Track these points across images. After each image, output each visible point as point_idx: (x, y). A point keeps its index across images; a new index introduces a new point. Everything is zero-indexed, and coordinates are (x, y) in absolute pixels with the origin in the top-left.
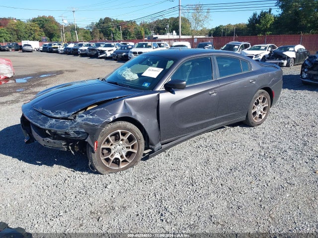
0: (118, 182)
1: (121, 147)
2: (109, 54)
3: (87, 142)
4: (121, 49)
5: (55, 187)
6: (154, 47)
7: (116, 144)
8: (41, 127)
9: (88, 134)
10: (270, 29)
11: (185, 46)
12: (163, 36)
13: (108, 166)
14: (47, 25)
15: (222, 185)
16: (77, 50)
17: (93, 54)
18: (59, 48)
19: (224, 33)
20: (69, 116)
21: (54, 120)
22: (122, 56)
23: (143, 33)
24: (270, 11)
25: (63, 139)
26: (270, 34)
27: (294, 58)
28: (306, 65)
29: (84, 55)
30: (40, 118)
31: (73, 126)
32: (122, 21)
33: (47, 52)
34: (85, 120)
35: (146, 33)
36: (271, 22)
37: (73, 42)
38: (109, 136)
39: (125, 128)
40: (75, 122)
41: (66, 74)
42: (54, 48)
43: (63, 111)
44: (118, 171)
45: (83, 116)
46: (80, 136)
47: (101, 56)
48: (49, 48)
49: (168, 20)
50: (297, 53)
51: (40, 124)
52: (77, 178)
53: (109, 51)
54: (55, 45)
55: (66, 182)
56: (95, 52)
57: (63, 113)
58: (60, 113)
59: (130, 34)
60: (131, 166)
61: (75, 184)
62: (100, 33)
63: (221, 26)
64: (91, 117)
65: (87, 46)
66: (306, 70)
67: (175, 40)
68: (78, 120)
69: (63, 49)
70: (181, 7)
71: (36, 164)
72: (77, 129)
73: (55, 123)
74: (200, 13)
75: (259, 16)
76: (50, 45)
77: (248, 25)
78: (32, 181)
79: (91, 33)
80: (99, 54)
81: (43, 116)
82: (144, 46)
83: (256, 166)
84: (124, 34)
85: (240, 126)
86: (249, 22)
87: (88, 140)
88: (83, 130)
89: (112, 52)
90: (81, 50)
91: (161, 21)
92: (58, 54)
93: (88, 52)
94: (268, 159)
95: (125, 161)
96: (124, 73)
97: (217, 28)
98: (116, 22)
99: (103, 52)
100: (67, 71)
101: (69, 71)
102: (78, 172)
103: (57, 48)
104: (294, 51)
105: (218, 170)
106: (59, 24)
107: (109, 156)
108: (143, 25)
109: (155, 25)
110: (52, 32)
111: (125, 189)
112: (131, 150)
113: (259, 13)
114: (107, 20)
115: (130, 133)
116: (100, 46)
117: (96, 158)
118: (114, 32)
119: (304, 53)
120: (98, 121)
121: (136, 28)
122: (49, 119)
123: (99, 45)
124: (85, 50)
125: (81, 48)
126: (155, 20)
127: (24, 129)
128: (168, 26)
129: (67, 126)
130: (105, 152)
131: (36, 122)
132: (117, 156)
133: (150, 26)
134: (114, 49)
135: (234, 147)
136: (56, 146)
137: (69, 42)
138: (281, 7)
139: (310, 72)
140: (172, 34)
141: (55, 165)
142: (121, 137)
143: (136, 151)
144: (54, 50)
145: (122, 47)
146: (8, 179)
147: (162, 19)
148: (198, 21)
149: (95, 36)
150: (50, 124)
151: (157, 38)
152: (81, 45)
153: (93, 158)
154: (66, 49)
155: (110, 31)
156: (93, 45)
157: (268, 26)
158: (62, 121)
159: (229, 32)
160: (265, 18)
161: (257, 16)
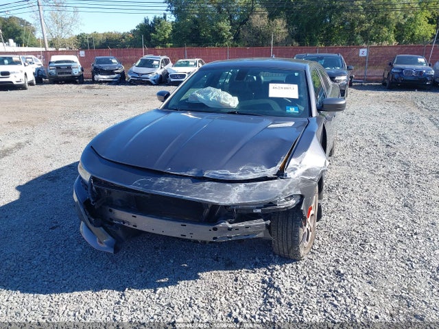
3: (302, 211)
9: (302, 197)
10: (169, 41)
11: (73, 62)
24: (165, 17)
26: (171, 46)
31: (286, 187)
34: (300, 174)
36: (169, 31)
40: (288, 179)
43: (257, 165)
68: (291, 175)
72: (293, 192)
73: (247, 189)
75: (152, 23)
81: (208, 184)
82: (6, 62)
87: (304, 207)
120: (315, 172)
122: (228, 185)
129: (276, 190)
147: (8, 16)
150: (239, 194)
157: (167, 36)
158: (261, 185)
159: (98, 43)
160: (161, 26)
161: (150, 23)
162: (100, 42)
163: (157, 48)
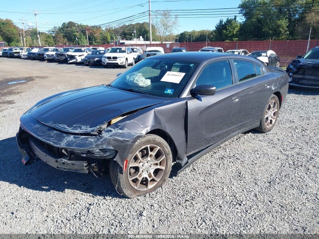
0: (153, 207)
1: (149, 164)
2: (79, 59)
3: (116, 161)
4: (93, 54)
5: (78, 220)
6: (129, 52)
7: (145, 161)
8: (55, 145)
9: (117, 152)
10: (236, 36)
11: (159, 51)
12: (130, 41)
13: (136, 188)
14: (5, 29)
15: (270, 202)
16: (43, 55)
17: (63, 60)
18: (21, 54)
19: (189, 39)
20: (93, 131)
21: (72, 136)
22: (94, 61)
23: (109, 38)
24: (235, 19)
25: (83, 159)
26: (236, 40)
27: (267, 63)
28: (291, 69)
29: (51, 60)
30: (52, 135)
31: (99, 142)
32: (87, 26)
33: (7, 57)
34: (113, 135)
35: (112, 38)
36: (237, 29)
37: (36, 47)
38: (137, 153)
39: (154, 142)
40: (102, 138)
41: (37, 80)
42: (16, 53)
43: (84, 125)
44: (146, 192)
45: (111, 131)
46: (108, 154)
47: (71, 61)
48: (10, 53)
49: (134, 25)
50: (269, 58)
51: (53, 142)
52: (101, 205)
53: (80, 56)
54: (16, 49)
55: (90, 211)
56: (64, 58)
57: (84, 127)
58: (80, 128)
59: (95, 40)
60: (160, 185)
61: (101, 213)
62: (64, 38)
63: (185, 32)
64: (121, 131)
65: (54, 51)
66: (291, 74)
67: (147, 45)
68: (105, 135)
69: (26, 53)
70: (151, 12)
71: (43, 190)
72: (104, 147)
73: (74, 140)
74: (168, 19)
75: (225, 23)
76: (11, 50)
77: (215, 31)
78: (45, 214)
79: (54, 37)
80: (69, 59)
81: (55, 132)
82: (118, 51)
83: (293, 176)
84: (90, 39)
85: (252, 133)
86: (216, 28)
87: (117, 159)
88: (111, 148)
89: (83, 57)
90: (48, 55)
91: (127, 27)
92: (21, 60)
93: (56, 58)
94: (300, 168)
95: (153, 180)
96: (136, 78)
97: (182, 34)
98: (80, 26)
99: (72, 57)
100: (37, 77)
101: (40, 77)
102: (98, 197)
103: (19, 53)
104: (266, 56)
105: (256, 184)
106: (17, 27)
107: (137, 177)
108: (109, 31)
109: (122, 31)
110: (10, 37)
111: (165, 215)
112: (158, 167)
113: (225, 20)
114: (71, 24)
115: (159, 148)
116: (69, 51)
117: (125, 180)
118: (78, 37)
119: (275, 58)
120: (130, 135)
121: (101, 33)
122: (64, 135)
123: (67, 50)
124: (53, 55)
125: (47, 53)
126: (121, 25)
127: (21, 148)
128: (135, 31)
129: (91, 143)
130: (133, 171)
131: (48, 140)
132: (145, 175)
133: (116, 31)
134: (85, 54)
135: (258, 156)
136: (75, 167)
137: (32, 47)
138: (245, 15)
139: (295, 76)
140: (139, 40)
141: (66, 190)
142: (150, 153)
143: (163, 168)
144: (16, 55)
145: (93, 52)
146: (13, 213)
148: (166, 27)
149: (58, 41)
150: (68, 141)
151: (124, 43)
152: (47, 50)
153: (121, 180)
154: (30, 54)
155: (75, 36)
156: (61, 50)
157: (235, 33)
158: (83, 138)
159: (194, 38)
160: (231, 25)
161: (223, 23)
162: (196, 37)
163: (226, 41)
